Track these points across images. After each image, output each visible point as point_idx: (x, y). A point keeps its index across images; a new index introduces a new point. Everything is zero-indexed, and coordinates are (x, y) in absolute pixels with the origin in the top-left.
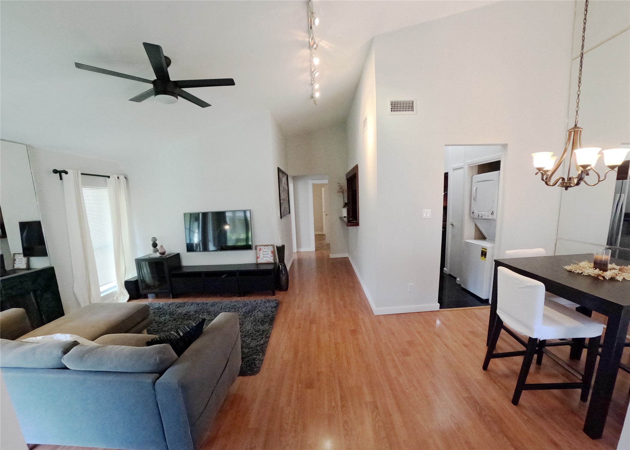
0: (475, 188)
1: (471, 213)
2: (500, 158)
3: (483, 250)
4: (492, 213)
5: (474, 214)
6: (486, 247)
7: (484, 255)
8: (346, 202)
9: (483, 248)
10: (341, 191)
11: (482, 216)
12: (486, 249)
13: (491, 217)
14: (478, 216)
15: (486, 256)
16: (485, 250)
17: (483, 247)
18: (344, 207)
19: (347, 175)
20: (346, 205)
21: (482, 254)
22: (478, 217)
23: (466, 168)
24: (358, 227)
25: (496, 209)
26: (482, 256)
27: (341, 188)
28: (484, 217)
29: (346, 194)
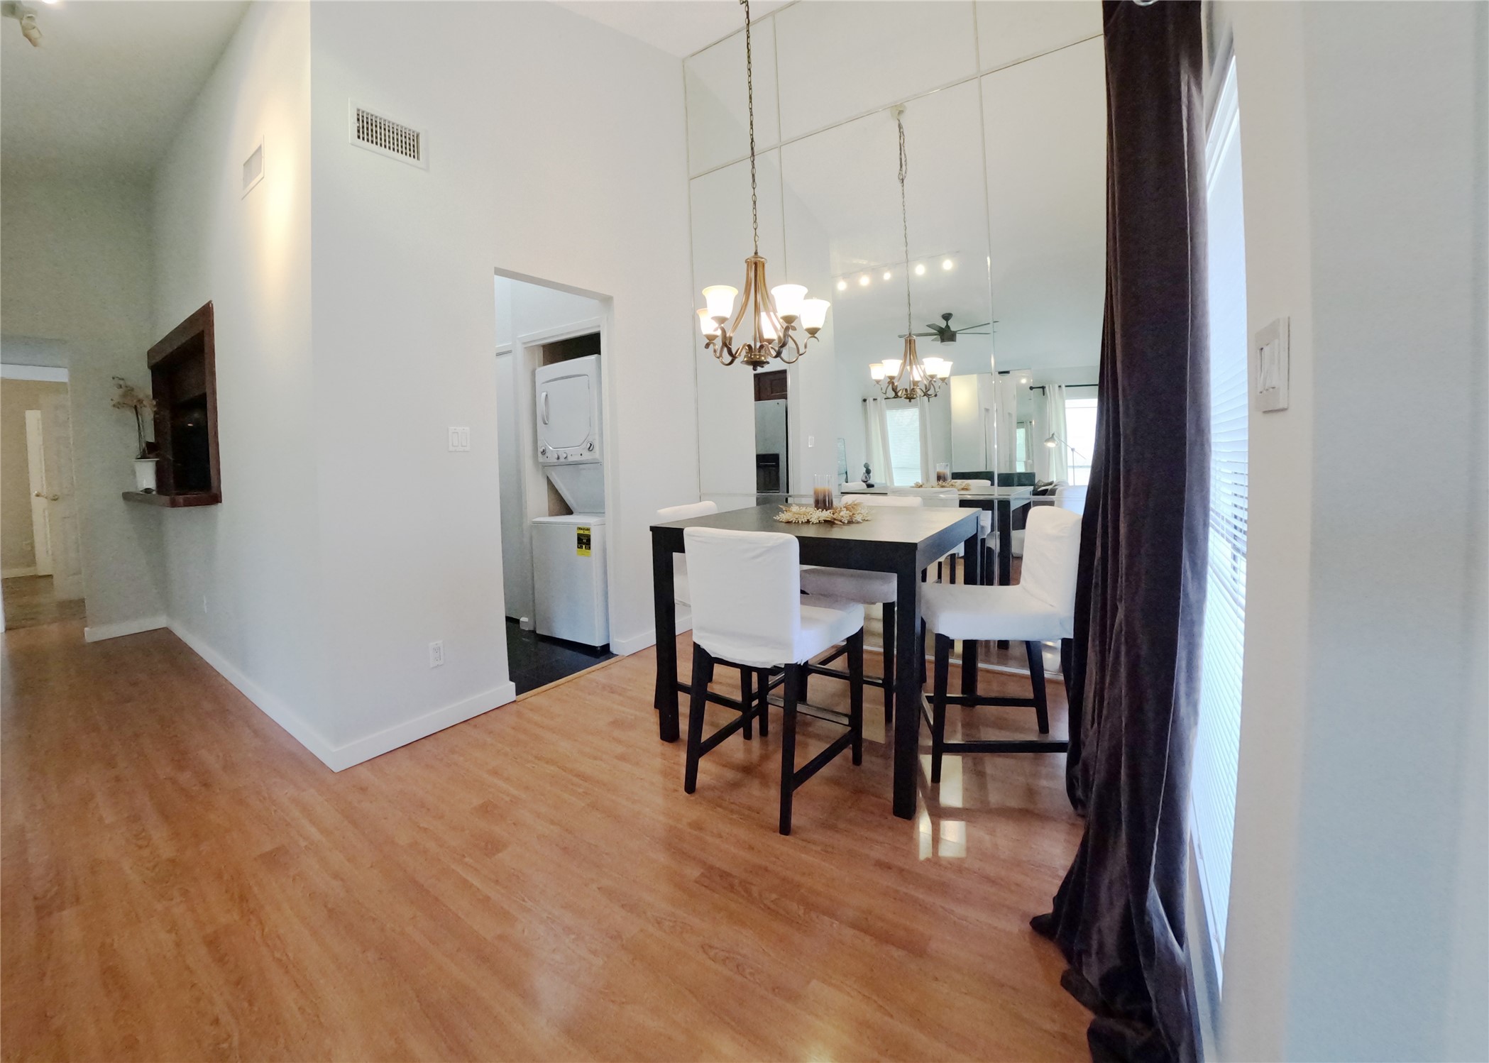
0: (544, 394)
1: (540, 454)
2: (599, 326)
3: (581, 532)
4: (591, 448)
5: (547, 455)
6: (590, 524)
7: (584, 543)
8: (151, 438)
9: (580, 529)
10: (129, 400)
11: (566, 458)
12: (588, 530)
13: (587, 456)
14: (558, 458)
15: (589, 544)
16: (586, 532)
17: (580, 526)
18: (143, 456)
19: (151, 353)
20: (149, 450)
21: (578, 543)
22: (556, 461)
23: (520, 352)
24: (213, 507)
25: (597, 437)
26: (581, 547)
27: (128, 392)
28: (570, 459)
29: (148, 414)
